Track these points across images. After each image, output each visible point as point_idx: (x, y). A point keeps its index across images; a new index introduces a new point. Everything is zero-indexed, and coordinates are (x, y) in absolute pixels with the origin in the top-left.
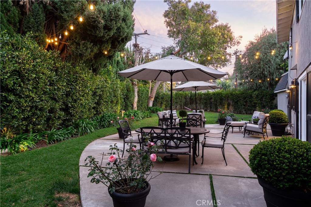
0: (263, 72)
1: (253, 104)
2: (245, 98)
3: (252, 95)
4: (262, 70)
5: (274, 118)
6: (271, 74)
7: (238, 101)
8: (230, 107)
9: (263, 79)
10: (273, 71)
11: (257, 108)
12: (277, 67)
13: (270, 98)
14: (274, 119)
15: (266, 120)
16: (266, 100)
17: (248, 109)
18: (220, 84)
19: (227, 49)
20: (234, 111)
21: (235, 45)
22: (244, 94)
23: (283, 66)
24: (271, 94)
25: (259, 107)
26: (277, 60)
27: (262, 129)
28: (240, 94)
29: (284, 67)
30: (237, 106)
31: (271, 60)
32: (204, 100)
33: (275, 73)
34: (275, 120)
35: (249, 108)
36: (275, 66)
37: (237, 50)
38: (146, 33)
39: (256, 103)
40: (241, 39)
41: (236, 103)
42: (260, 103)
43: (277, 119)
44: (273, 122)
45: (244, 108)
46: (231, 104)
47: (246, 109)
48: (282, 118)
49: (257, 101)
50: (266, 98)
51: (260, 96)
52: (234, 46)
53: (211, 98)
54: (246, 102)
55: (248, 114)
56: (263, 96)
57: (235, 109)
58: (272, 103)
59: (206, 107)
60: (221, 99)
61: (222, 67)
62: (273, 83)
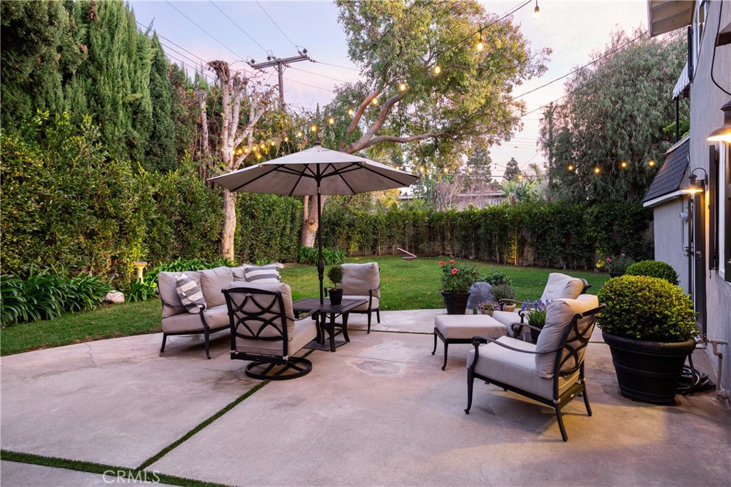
0: (614, 151)
1: (586, 242)
2: (565, 225)
3: (582, 216)
4: (609, 145)
5: (628, 311)
6: (636, 155)
7: (545, 233)
8: (526, 249)
9: (613, 169)
10: (641, 146)
11: (598, 251)
12: (652, 135)
13: (633, 225)
14: (625, 316)
15: (572, 334)
16: (621, 229)
17: (573, 254)
18: (511, 190)
19: (513, 89)
20: (534, 260)
21: (533, 77)
22: (560, 213)
23: (672, 132)
24: (637, 214)
25: (603, 251)
26: (654, 113)
27: (551, 384)
28: (550, 212)
29: (674, 134)
30: (543, 247)
31: (636, 113)
32: (461, 229)
33: (649, 153)
34: (629, 322)
35: (574, 251)
36: (646, 130)
37: (552, 103)
38: (303, 57)
39: (594, 239)
40: (548, 57)
41: (541, 237)
42: (606, 239)
43: (639, 317)
44: (622, 332)
45: (561, 252)
46: (529, 240)
47: (568, 254)
48: (666, 317)
49: (596, 234)
50: (620, 226)
51: (604, 221)
52: (530, 78)
53: (479, 226)
54: (567, 235)
55: (573, 268)
56: (614, 219)
57: (538, 254)
58: (639, 239)
59: (467, 248)
60: (504, 229)
61: (503, 142)
62: (642, 180)
